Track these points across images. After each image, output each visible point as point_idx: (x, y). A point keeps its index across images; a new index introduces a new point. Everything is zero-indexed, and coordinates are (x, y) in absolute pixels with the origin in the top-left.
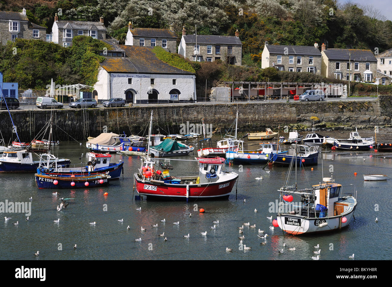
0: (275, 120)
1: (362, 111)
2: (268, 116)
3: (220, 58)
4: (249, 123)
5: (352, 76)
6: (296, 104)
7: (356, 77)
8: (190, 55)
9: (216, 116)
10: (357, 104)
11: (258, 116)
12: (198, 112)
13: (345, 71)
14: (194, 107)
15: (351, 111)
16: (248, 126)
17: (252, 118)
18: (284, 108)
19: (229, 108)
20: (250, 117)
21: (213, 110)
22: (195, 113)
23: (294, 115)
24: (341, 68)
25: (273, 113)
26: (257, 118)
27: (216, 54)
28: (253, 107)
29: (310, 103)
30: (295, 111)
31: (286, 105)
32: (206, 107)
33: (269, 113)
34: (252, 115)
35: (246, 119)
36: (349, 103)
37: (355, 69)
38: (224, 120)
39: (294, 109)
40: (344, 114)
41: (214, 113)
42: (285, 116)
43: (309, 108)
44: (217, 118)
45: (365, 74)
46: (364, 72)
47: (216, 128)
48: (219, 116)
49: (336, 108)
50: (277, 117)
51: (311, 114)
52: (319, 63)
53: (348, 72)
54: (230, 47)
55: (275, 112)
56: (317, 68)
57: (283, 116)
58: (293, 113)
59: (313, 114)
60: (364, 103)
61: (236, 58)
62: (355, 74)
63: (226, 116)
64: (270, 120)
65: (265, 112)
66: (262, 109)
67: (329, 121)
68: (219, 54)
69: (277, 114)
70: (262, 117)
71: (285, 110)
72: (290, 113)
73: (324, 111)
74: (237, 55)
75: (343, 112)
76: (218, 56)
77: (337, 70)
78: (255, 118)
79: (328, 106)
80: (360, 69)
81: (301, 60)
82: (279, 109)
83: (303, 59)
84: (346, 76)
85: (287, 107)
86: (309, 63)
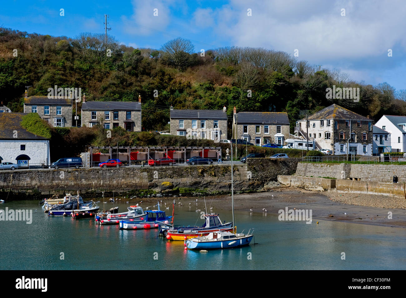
0: (123, 186)
1: (226, 175)
2: (115, 182)
3: (118, 124)
4: (93, 190)
5: (262, 140)
6: (148, 169)
7: (266, 140)
8: (87, 121)
9: (53, 182)
10: (220, 168)
11: (103, 182)
12: (32, 179)
13: (254, 134)
14: (27, 173)
15: (213, 176)
16: (92, 193)
17: (96, 185)
18: (134, 173)
19: (69, 174)
20: (94, 182)
21: (51, 176)
22: (28, 180)
23: (146, 180)
24: (249, 131)
25: (121, 179)
26: (101, 184)
27: (114, 120)
28: (98, 172)
29: (165, 167)
30: (147, 176)
31: (136, 170)
32: (42, 173)
33: (116, 178)
34: (96, 181)
35: (88, 185)
36: (210, 167)
37: (265, 132)
38: (63, 186)
39: (145, 174)
40: (205, 178)
41: (51, 179)
42: (135, 181)
43: (163, 173)
44: (55, 184)
45: (275, 137)
46: (274, 135)
47: (54, 195)
48: (57, 182)
49: (195, 173)
50: (125, 182)
51: (166, 179)
52: (224, 126)
53: (257, 136)
54: (129, 112)
55: (123, 177)
56: (222, 132)
57: (133, 181)
58: (144, 179)
59: (168, 179)
60: (229, 167)
61: (135, 124)
62: (264, 138)
63: (66, 182)
64: (117, 186)
65: (111, 178)
66: (108, 174)
67: (184, 187)
68: (118, 120)
69: (126, 179)
70: (108, 182)
71: (135, 175)
72: (141, 178)
73: (181, 176)
74: (136, 121)
75: (204, 176)
76: (116, 122)
77: (244, 133)
78: (100, 184)
79: (185, 171)
80: (270, 132)
81: (205, 124)
82: (128, 174)
83: (207, 124)
84: (254, 140)
85: (138, 172)
86: (214, 127)
